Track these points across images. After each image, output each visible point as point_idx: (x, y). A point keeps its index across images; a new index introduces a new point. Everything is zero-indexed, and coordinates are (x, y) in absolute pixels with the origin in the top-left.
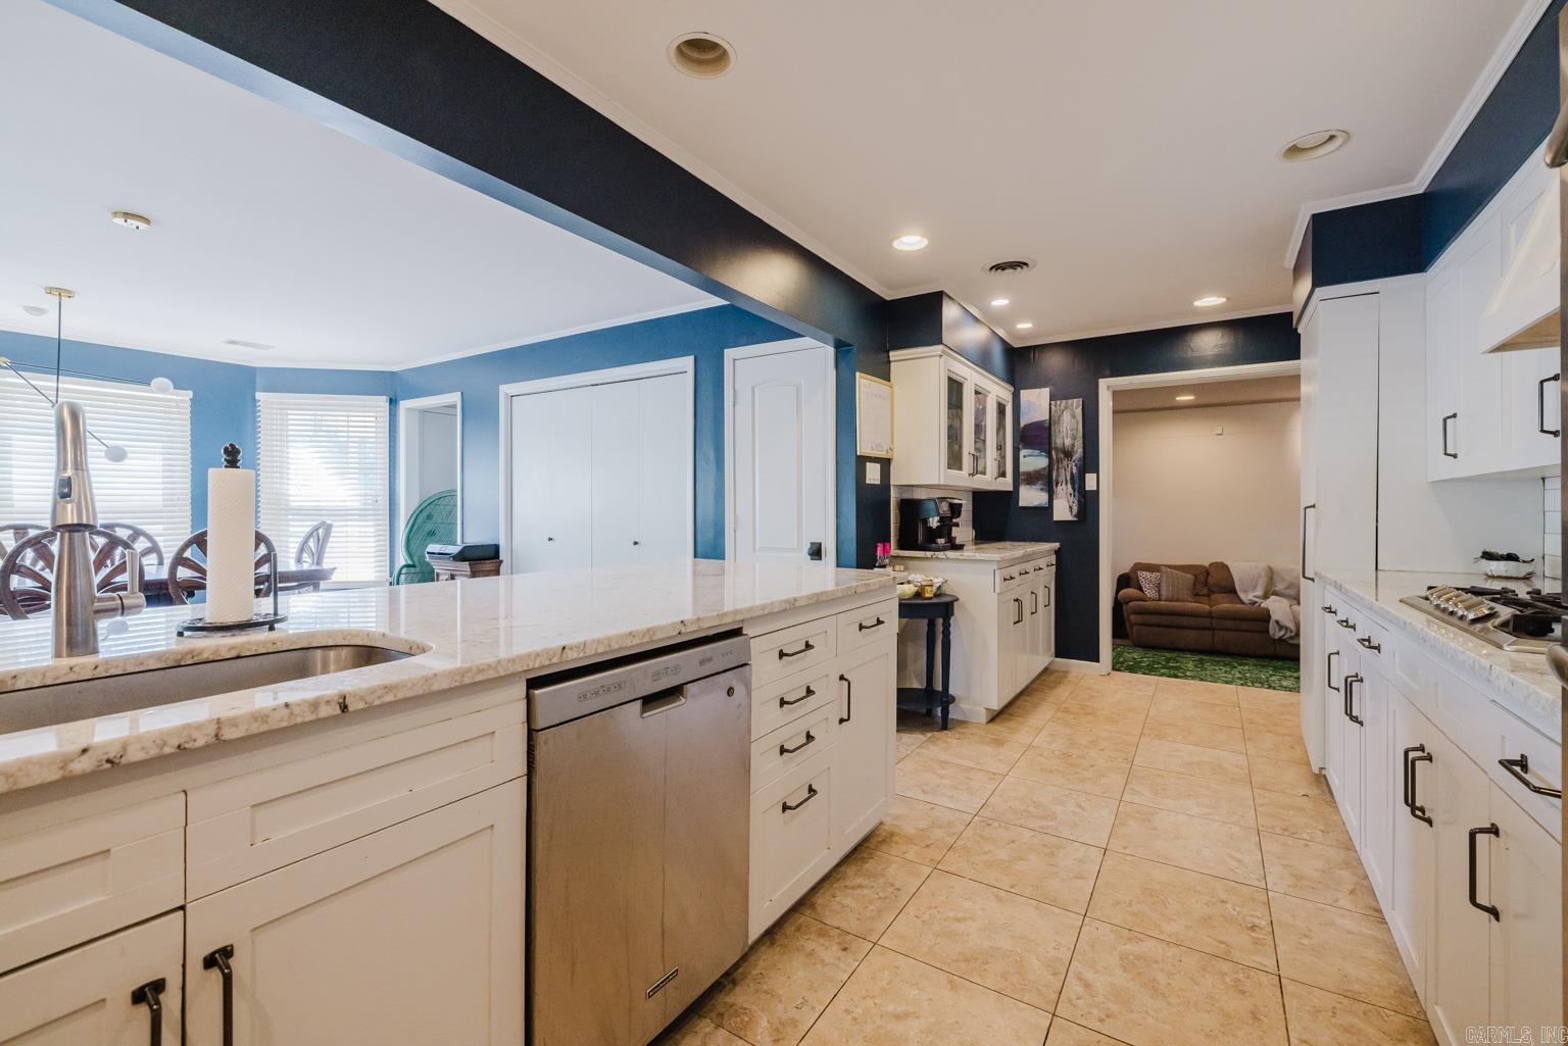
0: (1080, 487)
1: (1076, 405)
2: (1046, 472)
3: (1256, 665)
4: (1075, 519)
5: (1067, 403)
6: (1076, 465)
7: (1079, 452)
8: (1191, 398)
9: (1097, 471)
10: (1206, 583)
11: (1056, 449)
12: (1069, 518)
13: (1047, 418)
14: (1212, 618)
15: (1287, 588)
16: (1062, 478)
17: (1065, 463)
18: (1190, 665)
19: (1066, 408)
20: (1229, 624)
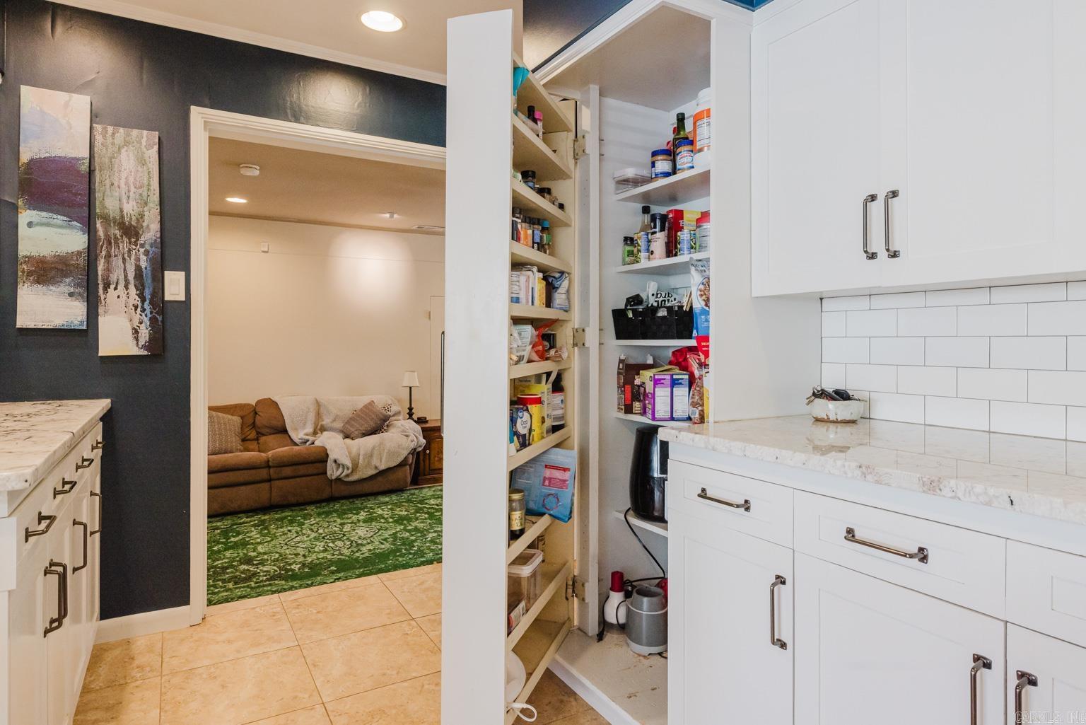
0: (153, 295)
1: (147, 143)
2: (82, 261)
3: (319, 514)
4: (145, 353)
5: (128, 135)
6: (147, 253)
7: (151, 230)
8: (243, 201)
9: (184, 265)
10: (254, 425)
11: (106, 219)
12: (132, 350)
13: (85, 153)
14: (269, 467)
15: (334, 420)
16: (117, 274)
17: (124, 247)
18: (254, 533)
19: (127, 143)
20: (287, 471)
